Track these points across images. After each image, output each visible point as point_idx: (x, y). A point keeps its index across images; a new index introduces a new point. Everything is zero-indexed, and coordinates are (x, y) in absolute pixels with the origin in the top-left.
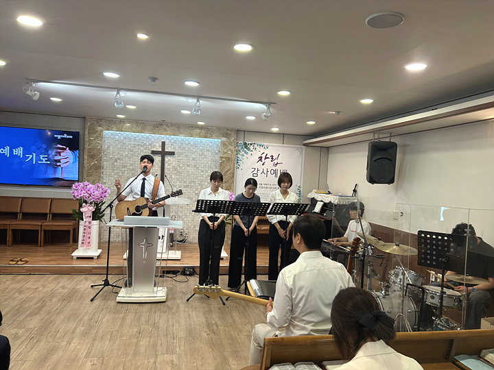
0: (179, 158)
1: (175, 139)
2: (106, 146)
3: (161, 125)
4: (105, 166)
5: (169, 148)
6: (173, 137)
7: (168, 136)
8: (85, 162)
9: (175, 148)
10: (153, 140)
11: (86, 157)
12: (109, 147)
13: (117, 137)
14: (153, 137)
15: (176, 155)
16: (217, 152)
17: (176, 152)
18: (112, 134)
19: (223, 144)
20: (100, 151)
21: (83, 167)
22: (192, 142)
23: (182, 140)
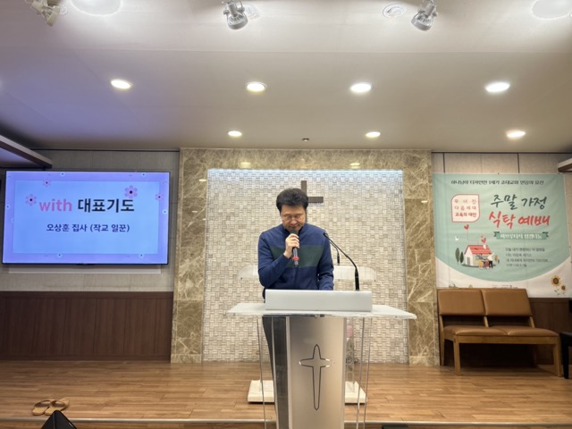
0: (331, 207)
1: (323, 176)
2: (213, 195)
3: (300, 152)
4: (211, 227)
5: (314, 191)
6: (319, 172)
7: (310, 172)
8: (180, 221)
9: (323, 191)
10: (286, 179)
11: (180, 213)
12: (217, 195)
13: (229, 179)
14: (286, 175)
15: (326, 203)
16: (397, 192)
17: (326, 196)
18: (222, 175)
19: (409, 177)
20: (202, 202)
21: (176, 229)
22: (351, 179)
23: (335, 176)
